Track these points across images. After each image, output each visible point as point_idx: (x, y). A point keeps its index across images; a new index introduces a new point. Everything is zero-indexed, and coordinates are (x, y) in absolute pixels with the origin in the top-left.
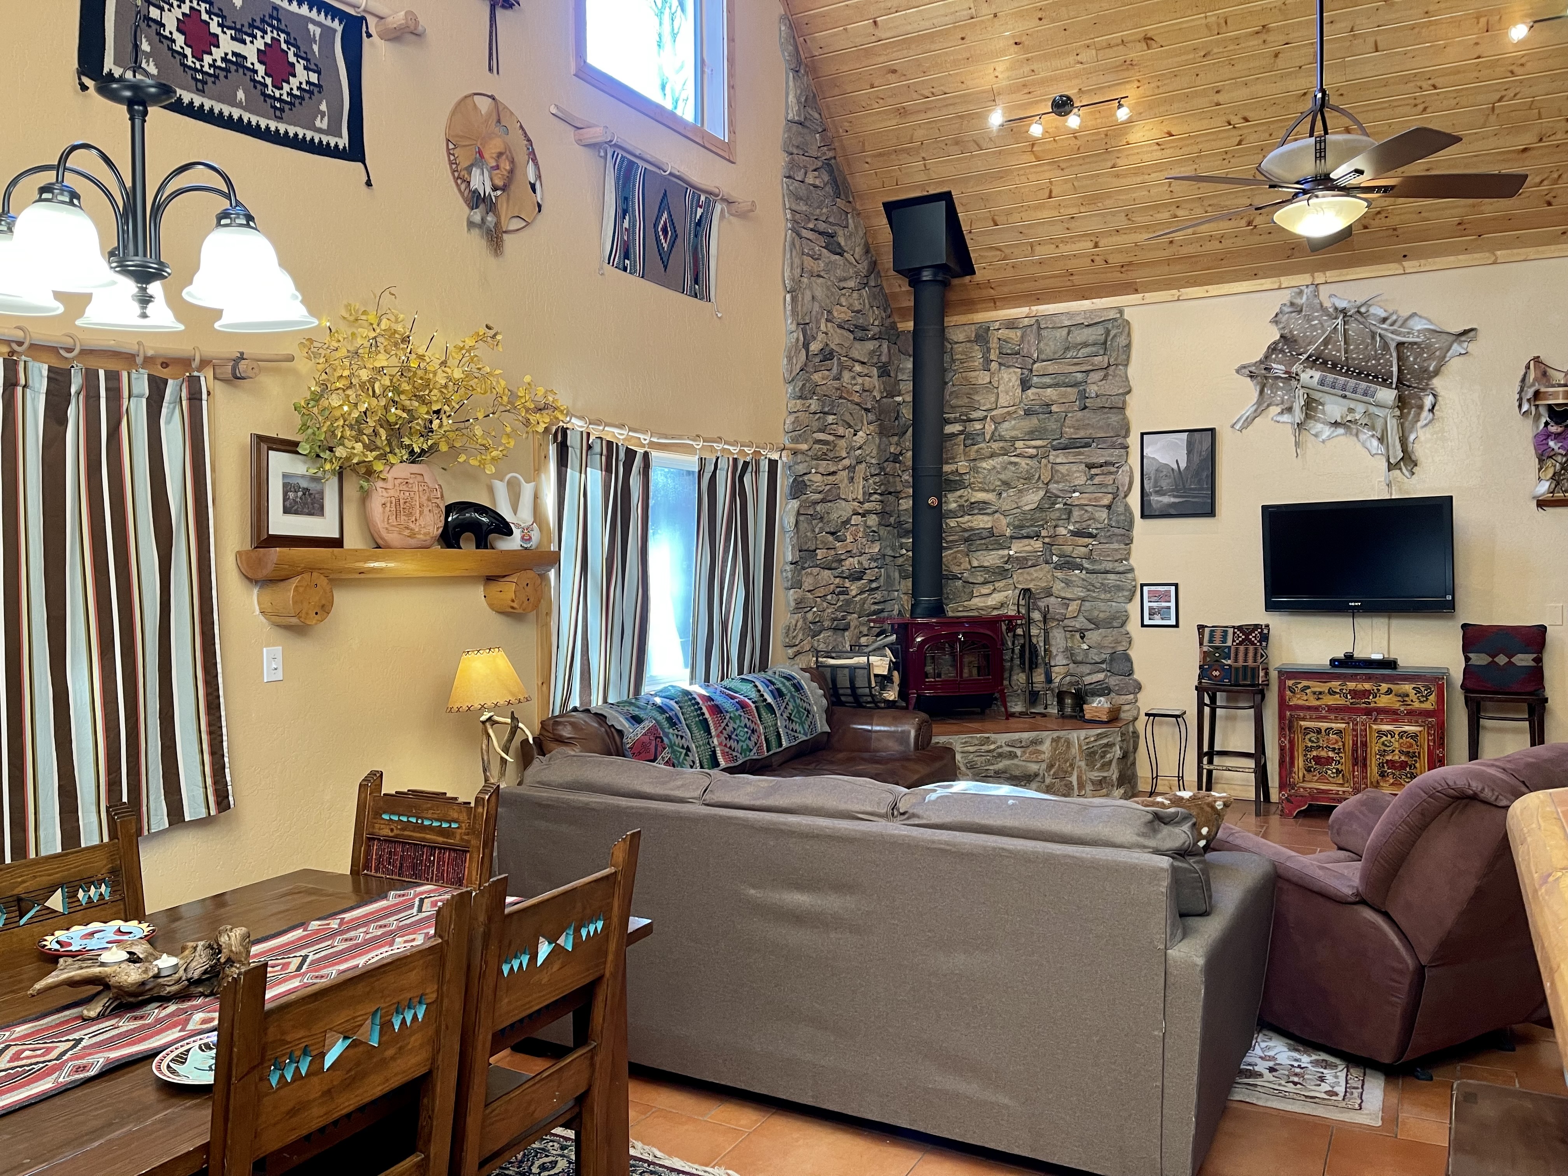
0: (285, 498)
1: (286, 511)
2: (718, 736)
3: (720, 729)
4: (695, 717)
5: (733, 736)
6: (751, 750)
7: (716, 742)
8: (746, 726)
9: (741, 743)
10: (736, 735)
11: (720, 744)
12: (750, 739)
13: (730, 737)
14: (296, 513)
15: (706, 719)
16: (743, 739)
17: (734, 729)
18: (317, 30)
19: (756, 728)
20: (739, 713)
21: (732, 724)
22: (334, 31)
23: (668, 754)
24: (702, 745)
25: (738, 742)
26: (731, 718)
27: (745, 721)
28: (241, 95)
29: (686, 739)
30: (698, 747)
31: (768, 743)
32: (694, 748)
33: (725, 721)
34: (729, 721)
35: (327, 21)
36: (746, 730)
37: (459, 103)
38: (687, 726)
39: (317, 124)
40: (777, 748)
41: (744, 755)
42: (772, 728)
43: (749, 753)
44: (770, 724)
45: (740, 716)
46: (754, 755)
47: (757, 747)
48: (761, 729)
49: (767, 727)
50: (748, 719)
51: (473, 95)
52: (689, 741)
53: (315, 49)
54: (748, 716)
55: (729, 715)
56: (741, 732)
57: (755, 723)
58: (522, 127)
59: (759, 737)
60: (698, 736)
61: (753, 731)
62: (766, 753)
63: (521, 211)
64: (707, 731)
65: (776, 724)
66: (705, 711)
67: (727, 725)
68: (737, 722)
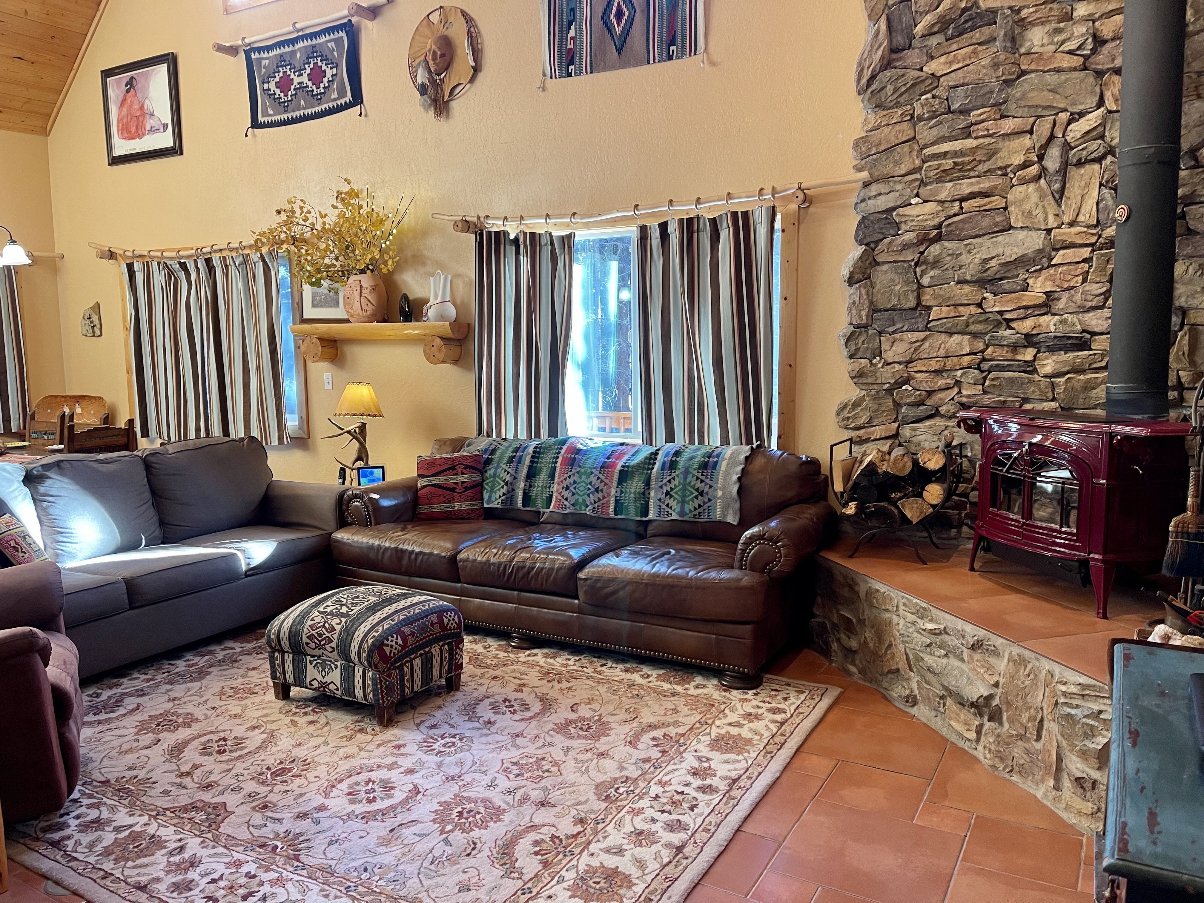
0: (314, 299)
1: (314, 306)
2: (558, 484)
3: (563, 478)
4: (549, 463)
5: (572, 488)
6: (587, 506)
7: (555, 489)
8: (590, 483)
9: (576, 496)
10: (575, 488)
11: (557, 491)
12: (589, 495)
13: (567, 488)
14: (321, 306)
15: (555, 467)
16: (581, 493)
17: (575, 482)
18: (333, 44)
19: (605, 488)
20: (594, 470)
21: (576, 478)
22: (342, 38)
23: (483, 481)
24: (542, 486)
25: (573, 494)
26: (578, 472)
27: (593, 479)
28: (302, 103)
29: (511, 475)
30: (535, 486)
31: (619, 507)
32: (522, 485)
33: (570, 473)
34: (574, 474)
35: (337, 35)
36: (589, 486)
37: (417, 28)
38: (530, 467)
39: (333, 97)
40: (637, 516)
41: (578, 507)
42: (632, 495)
43: (583, 508)
44: (633, 491)
45: (592, 473)
46: (588, 511)
47: (596, 505)
48: (613, 492)
49: (626, 492)
50: (598, 478)
51: (428, 16)
52: (515, 478)
53: (335, 53)
54: (600, 476)
55: (578, 469)
56: (582, 487)
57: (606, 484)
58: (464, 14)
59: (604, 497)
60: (542, 478)
61: (597, 490)
62: (612, 515)
63: (460, 79)
64: (552, 477)
65: (644, 493)
66: (559, 460)
67: (569, 477)
68: (584, 477)
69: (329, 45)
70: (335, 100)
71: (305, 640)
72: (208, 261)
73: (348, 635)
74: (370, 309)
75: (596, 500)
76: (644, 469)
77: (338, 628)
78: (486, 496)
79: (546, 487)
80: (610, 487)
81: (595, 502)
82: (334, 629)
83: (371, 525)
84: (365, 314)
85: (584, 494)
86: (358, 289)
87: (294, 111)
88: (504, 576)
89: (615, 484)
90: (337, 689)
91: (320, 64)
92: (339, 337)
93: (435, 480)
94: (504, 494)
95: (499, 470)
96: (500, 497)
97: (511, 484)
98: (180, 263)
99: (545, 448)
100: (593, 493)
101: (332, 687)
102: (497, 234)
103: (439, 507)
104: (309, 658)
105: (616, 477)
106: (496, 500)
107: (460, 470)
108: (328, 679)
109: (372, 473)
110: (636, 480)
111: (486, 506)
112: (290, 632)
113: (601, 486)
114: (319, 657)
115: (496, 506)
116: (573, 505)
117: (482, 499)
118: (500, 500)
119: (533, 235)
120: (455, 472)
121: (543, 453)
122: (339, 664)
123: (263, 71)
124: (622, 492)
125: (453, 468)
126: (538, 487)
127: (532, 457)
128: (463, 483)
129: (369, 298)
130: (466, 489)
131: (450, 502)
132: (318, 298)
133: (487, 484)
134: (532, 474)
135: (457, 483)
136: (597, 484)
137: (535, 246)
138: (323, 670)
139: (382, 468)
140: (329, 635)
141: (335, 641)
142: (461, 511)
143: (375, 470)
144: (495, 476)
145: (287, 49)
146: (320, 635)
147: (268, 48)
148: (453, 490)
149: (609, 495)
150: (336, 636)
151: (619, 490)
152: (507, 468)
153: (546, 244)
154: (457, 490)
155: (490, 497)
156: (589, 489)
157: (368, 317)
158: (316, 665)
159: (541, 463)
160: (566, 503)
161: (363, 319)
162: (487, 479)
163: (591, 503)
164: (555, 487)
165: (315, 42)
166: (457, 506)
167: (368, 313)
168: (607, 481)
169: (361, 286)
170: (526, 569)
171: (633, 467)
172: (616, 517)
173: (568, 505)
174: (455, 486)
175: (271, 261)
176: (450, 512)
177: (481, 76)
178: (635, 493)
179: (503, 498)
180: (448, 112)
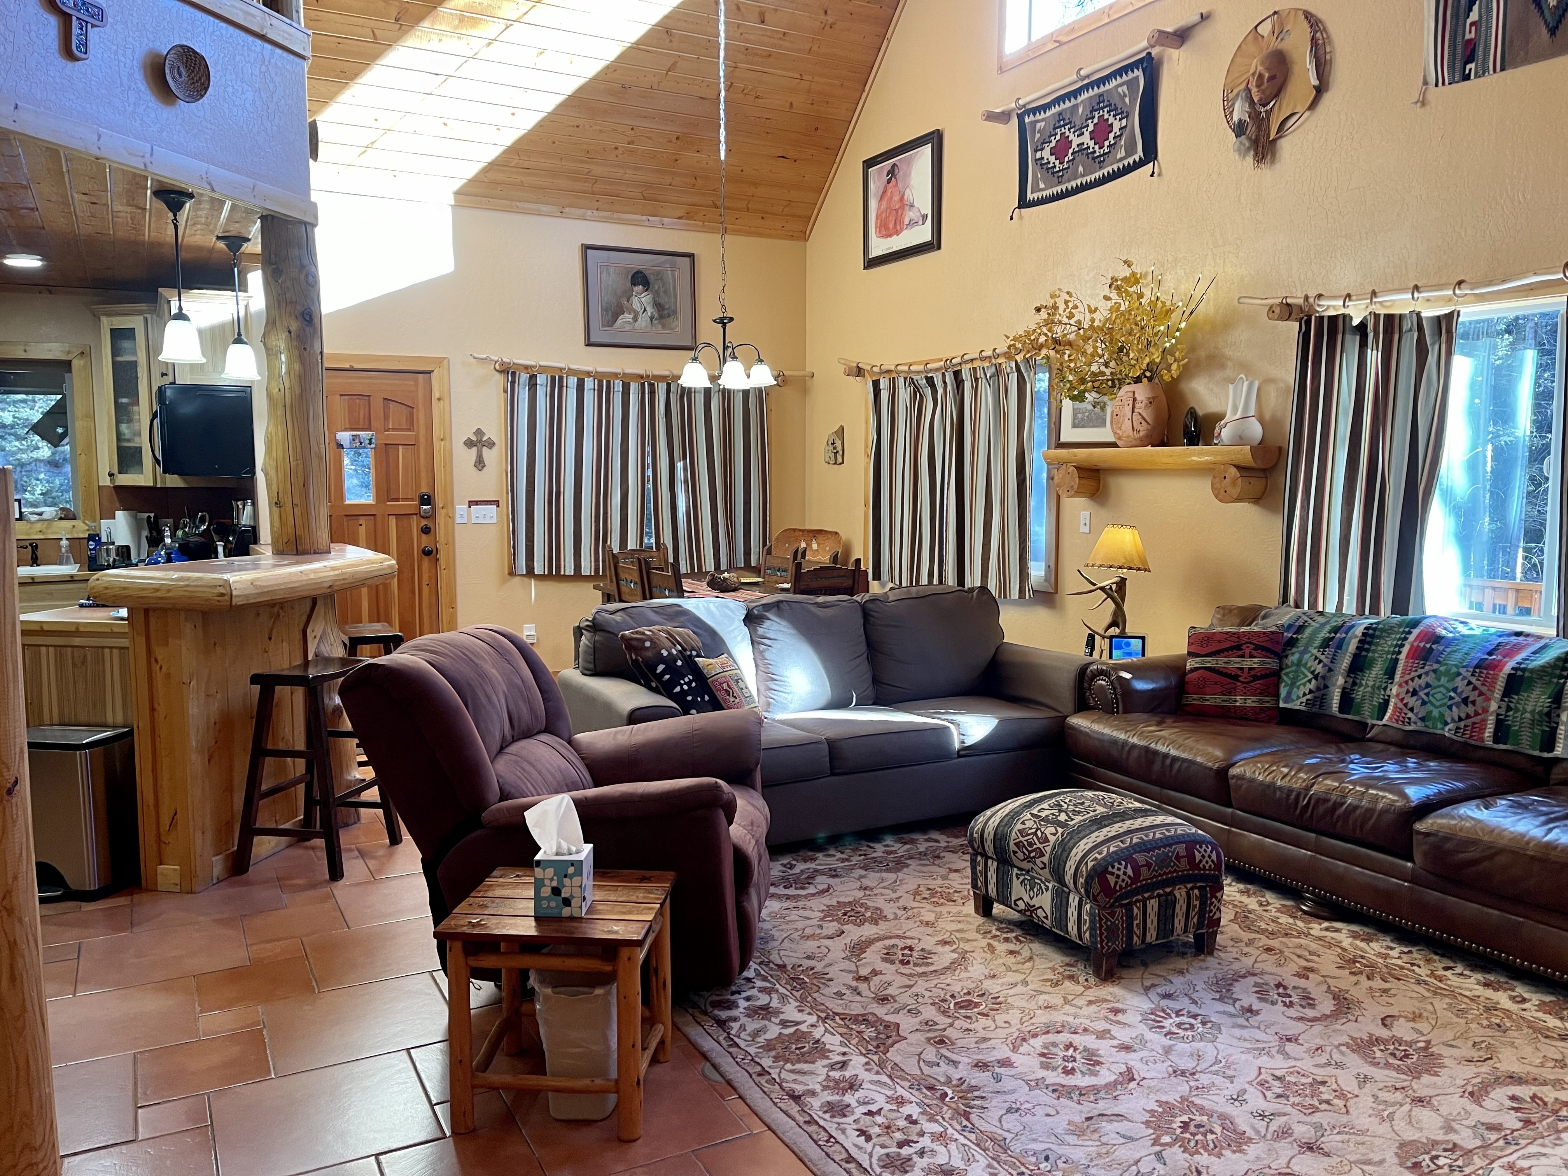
0: (1075, 417)
1: (1074, 426)
2: (1400, 685)
3: (1408, 677)
4: (1388, 653)
5: (1422, 694)
6: (1446, 724)
7: (1394, 691)
8: (1455, 690)
9: (1429, 707)
10: (1427, 694)
11: (1397, 695)
12: (1450, 708)
13: (1414, 693)
14: (1083, 426)
15: (1397, 660)
16: (1437, 704)
17: (1428, 685)
18: (1125, 88)
19: (1479, 700)
20: (1462, 671)
21: (1430, 679)
22: (1137, 78)
23: (1281, 669)
24: (1373, 687)
25: (1424, 703)
26: (1435, 671)
27: (1460, 683)
28: (1081, 169)
29: (1325, 666)
30: (1361, 685)
31: (1502, 731)
32: (1341, 681)
33: (1420, 671)
34: (1427, 673)
35: (1131, 75)
36: (1452, 694)
37: (1240, 46)
38: (1356, 657)
39: (1119, 156)
40: (1534, 749)
41: (1430, 724)
42: (1528, 715)
43: (1440, 725)
44: (1529, 708)
45: (1459, 674)
46: (1448, 732)
47: (1462, 724)
48: (1493, 706)
49: (1517, 710)
50: (1469, 683)
51: (1256, 27)
52: (1330, 670)
53: (1127, 100)
54: (1473, 680)
55: (1436, 666)
56: (1438, 695)
57: (1481, 694)
58: (1308, 15)
59: (1477, 714)
60: (1376, 672)
61: (1465, 701)
62: (1489, 743)
63: (1295, 107)
64: (1390, 673)
65: (1548, 714)
66: (1405, 650)
67: (1420, 677)
68: (1444, 680)
69: (1120, 90)
70: (1121, 159)
71: (1013, 847)
72: (957, 374)
73: (1064, 850)
74: (1143, 429)
75: (1463, 716)
76: (1552, 675)
77: (1052, 839)
78: (1283, 692)
79: (1379, 688)
80: (1488, 700)
81: (1460, 719)
82: (1047, 840)
83: (1118, 712)
84: (1137, 436)
85: (1441, 706)
86: (1131, 403)
87: (1069, 181)
88: (1296, 809)
89: (1498, 694)
90: (1046, 918)
91: (1106, 116)
92: (1102, 465)
93: (1210, 662)
94: (1311, 691)
95: (1307, 656)
96: (1305, 694)
97: (1324, 677)
98: (927, 378)
99: (1383, 630)
100: (1457, 705)
101: (1040, 912)
102: (1333, 319)
103: (1213, 700)
104: (1015, 871)
105: (1500, 684)
106: (1298, 698)
107: (1247, 651)
108: (1036, 902)
109: (1128, 644)
110: (1537, 692)
111: (1282, 705)
112: (995, 834)
113: (1473, 696)
114: (1028, 872)
115: (1298, 707)
116: (1422, 719)
117: (1277, 695)
118: (1304, 699)
119: (1389, 318)
120: (1240, 653)
121: (1379, 637)
122: (1050, 886)
123: (1038, 135)
124: (1509, 709)
125: (1238, 647)
126: (1367, 686)
127: (1360, 641)
128: (1250, 669)
129: (1144, 415)
130: (1255, 678)
131: (1230, 693)
132: (1080, 416)
133: (1287, 674)
134: (1358, 666)
135: (1242, 669)
136: (1467, 691)
137: (1392, 333)
138: (1032, 889)
139: (1143, 638)
140: (1041, 846)
141: (1047, 855)
142: (1245, 708)
143: (1133, 641)
144: (1299, 663)
145: (1068, 104)
146: (1031, 844)
147: (1045, 108)
148: (1235, 678)
149: (1485, 710)
150: (1048, 849)
151: (1504, 705)
152: (1319, 655)
153: (1411, 330)
154: (1241, 679)
155: (1289, 694)
156: (1451, 698)
157: (1141, 439)
158: (1023, 881)
159: (1374, 651)
160: (1410, 715)
161: (1134, 443)
162: (1288, 667)
163: (1453, 720)
164: (1395, 690)
165: (1102, 89)
166: (1239, 700)
167: (1142, 434)
168: (1484, 689)
169: (1135, 400)
170: (1331, 803)
171: (1532, 671)
172: (1496, 746)
173: (1413, 718)
174: (1239, 673)
175: (1027, 371)
176: (1229, 708)
177: (1327, 99)
178: (1532, 712)
179: (1308, 697)
180: (1274, 155)
